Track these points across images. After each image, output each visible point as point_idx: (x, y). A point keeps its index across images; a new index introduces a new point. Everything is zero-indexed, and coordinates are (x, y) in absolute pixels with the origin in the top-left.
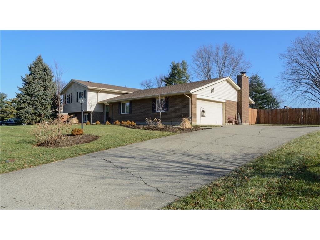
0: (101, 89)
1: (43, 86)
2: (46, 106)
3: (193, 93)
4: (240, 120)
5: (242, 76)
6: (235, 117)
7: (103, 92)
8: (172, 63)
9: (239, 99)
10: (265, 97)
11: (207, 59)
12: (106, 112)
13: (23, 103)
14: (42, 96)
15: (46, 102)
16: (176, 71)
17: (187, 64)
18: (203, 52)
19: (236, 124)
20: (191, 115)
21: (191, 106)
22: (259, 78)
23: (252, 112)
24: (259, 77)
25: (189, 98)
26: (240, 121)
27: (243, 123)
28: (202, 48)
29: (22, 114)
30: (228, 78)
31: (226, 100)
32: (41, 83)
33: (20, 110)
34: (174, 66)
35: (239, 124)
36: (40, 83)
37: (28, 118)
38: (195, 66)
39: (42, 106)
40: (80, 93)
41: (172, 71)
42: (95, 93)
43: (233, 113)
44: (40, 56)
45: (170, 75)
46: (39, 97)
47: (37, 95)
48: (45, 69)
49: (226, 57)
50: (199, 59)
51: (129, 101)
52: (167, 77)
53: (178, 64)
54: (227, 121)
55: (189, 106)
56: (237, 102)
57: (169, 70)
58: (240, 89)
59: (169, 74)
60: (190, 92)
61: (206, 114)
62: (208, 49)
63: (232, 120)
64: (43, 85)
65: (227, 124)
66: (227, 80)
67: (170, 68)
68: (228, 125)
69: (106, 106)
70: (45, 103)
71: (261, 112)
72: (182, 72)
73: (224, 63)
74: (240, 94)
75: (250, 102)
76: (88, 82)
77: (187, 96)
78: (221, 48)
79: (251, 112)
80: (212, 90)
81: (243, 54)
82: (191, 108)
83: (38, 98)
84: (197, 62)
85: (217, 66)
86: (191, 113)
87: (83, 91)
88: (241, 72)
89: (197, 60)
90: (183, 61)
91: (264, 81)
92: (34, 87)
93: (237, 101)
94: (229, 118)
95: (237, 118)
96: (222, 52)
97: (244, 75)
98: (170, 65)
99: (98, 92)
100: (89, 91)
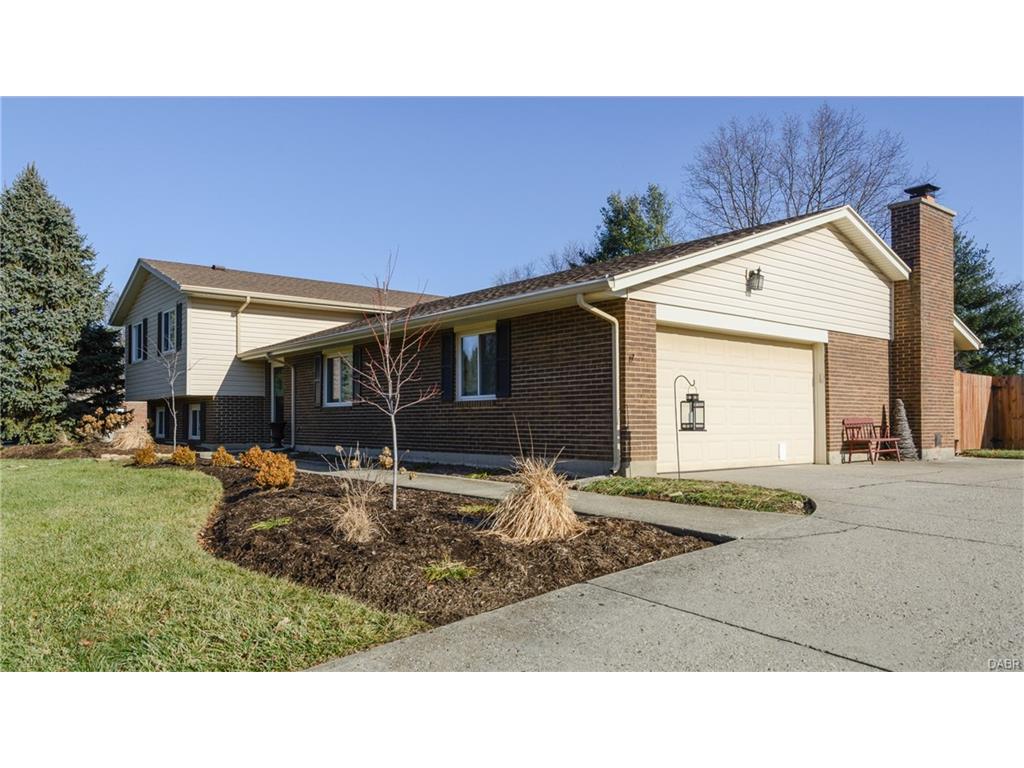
0: (249, 295)
1: (34, 292)
2: (45, 374)
3: (631, 295)
4: (907, 432)
5: (916, 206)
6: (878, 421)
7: (257, 307)
8: (611, 200)
9: (904, 324)
10: (996, 322)
11: (747, 175)
12: (276, 398)
15: (43, 358)
16: (625, 231)
17: (669, 199)
18: (732, 150)
19: (889, 456)
20: (623, 421)
21: (622, 369)
22: (968, 244)
23: (965, 388)
24: (965, 241)
25: (610, 324)
26: (910, 442)
27: (924, 451)
28: (728, 133)
30: (842, 214)
31: (830, 332)
32: (23, 280)
34: (617, 211)
35: (904, 457)
36: (19, 279)
38: (699, 207)
40: (167, 315)
41: (611, 231)
42: (224, 317)
43: (870, 400)
44: (32, 171)
45: (601, 244)
46: (11, 335)
48: (48, 222)
49: (824, 166)
50: (715, 178)
51: (352, 346)
52: (590, 251)
53: (632, 201)
54: (837, 441)
55: (610, 370)
56: (892, 344)
57: (599, 227)
58: (907, 275)
59: (598, 242)
60: (606, 287)
61: (711, 415)
62: (749, 138)
63: (862, 436)
64: (36, 288)
65: (836, 456)
66: (833, 227)
67: (600, 220)
68: (843, 462)
69: (277, 370)
71: (1010, 389)
72: (648, 230)
73: (817, 189)
74: (906, 299)
75: (958, 341)
76: (214, 267)
77: (595, 310)
78: (805, 130)
79: (961, 391)
80: (753, 280)
81: (898, 147)
82: (622, 380)
84: (709, 193)
85: (787, 204)
86: (623, 412)
87: (175, 308)
88: (906, 188)
89: (708, 182)
90: (651, 189)
91: (988, 257)
93: (888, 337)
94: (847, 426)
95: (890, 426)
96: (809, 147)
97: (929, 200)
98: (604, 209)
99: (240, 307)
100: (193, 308)
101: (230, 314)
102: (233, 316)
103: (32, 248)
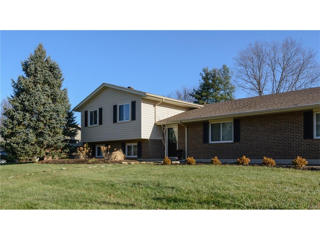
0: (164, 98)
8: (204, 70)
12: (169, 141)
13: (17, 125)
14: (51, 113)
29: (18, 144)
33: (13, 138)
34: (207, 74)
37: (28, 152)
39: (51, 131)
40: (122, 106)
41: (205, 82)
44: (41, 46)
46: (45, 114)
47: (43, 111)
48: (51, 67)
51: (233, 118)
53: (214, 71)
69: (169, 129)
70: (56, 125)
83: (44, 116)
87: (130, 103)
92: (37, 98)
98: (201, 73)
99: (157, 103)
100: (143, 103)
101: (153, 106)
102: (154, 107)
103: (48, 78)
